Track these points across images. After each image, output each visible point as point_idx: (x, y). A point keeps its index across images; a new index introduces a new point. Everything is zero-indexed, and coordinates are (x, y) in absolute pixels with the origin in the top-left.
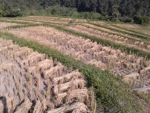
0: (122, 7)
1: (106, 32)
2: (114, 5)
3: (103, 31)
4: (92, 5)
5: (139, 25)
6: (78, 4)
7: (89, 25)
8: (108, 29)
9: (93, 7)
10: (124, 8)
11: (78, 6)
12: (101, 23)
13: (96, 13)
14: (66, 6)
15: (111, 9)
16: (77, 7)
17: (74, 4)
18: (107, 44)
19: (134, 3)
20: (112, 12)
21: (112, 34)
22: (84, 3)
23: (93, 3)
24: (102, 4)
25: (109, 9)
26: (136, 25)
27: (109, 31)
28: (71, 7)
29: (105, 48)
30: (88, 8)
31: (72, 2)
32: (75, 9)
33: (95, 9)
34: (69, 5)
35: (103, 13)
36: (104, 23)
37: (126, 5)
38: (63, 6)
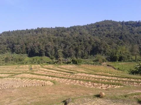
0: (65, 50)
1: (54, 73)
2: (58, 50)
3: (53, 72)
4: (40, 50)
5: (76, 65)
6: (28, 50)
7: (43, 69)
8: (55, 70)
9: (42, 52)
10: (67, 51)
11: (29, 52)
12: (51, 66)
13: (45, 57)
14: (17, 53)
15: (57, 53)
16: (27, 53)
17: (25, 51)
18: (55, 77)
19: (73, 47)
20: (58, 55)
21: (57, 73)
22: (34, 50)
23: (41, 49)
24: (49, 50)
25: (55, 53)
26: (74, 65)
27: (56, 71)
28: (22, 53)
29: (54, 78)
30: (37, 53)
31: (22, 49)
32: (26, 54)
33: (44, 53)
34: (19, 52)
35: (51, 56)
36: (53, 66)
37: (68, 49)
38: (14, 53)
